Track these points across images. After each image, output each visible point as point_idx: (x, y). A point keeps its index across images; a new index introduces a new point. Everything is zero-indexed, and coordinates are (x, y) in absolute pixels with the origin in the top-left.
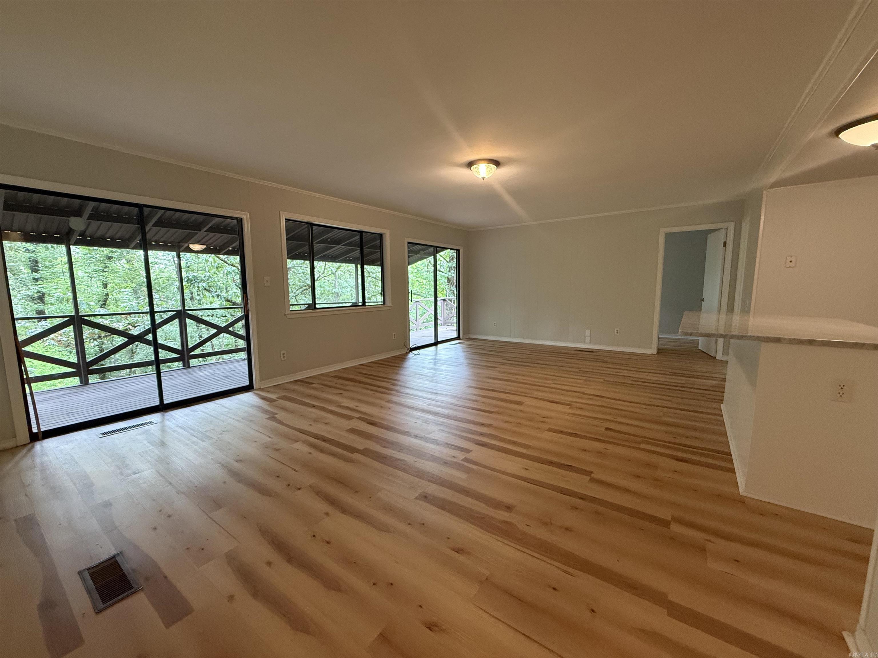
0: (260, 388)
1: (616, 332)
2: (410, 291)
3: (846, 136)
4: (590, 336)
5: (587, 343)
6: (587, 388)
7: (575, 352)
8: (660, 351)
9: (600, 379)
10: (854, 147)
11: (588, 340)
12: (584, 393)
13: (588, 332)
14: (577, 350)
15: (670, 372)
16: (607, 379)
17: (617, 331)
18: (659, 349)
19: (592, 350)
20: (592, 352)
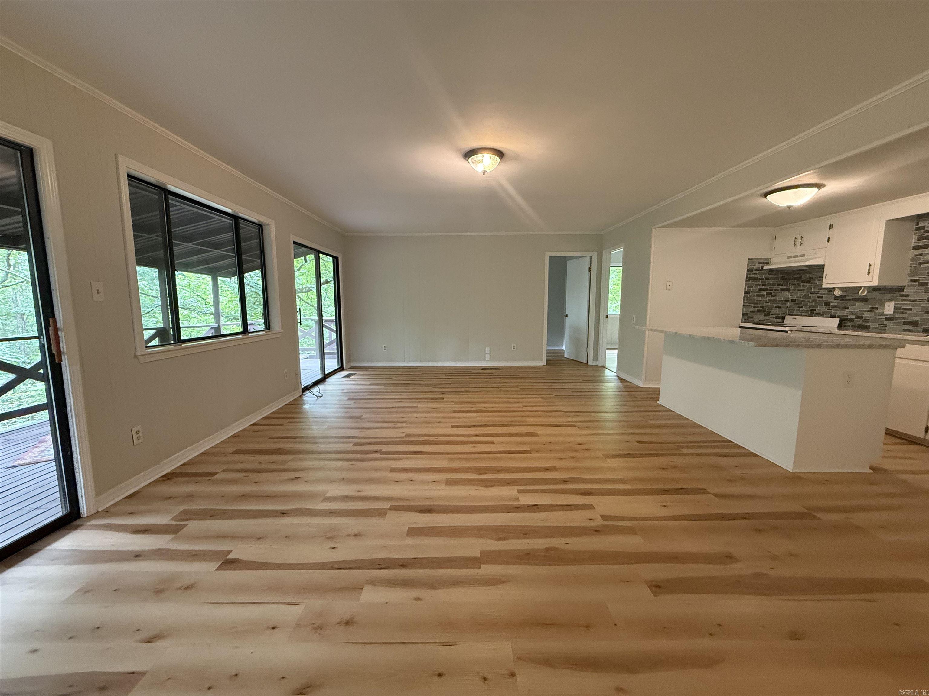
0: (98, 512)
2: (298, 310)
3: (771, 198)
4: (490, 353)
5: (487, 360)
7: (484, 371)
8: (549, 362)
10: (777, 207)
11: (487, 357)
13: (487, 350)
14: (483, 369)
17: (514, 346)
18: (547, 361)
19: (498, 367)
20: (498, 369)
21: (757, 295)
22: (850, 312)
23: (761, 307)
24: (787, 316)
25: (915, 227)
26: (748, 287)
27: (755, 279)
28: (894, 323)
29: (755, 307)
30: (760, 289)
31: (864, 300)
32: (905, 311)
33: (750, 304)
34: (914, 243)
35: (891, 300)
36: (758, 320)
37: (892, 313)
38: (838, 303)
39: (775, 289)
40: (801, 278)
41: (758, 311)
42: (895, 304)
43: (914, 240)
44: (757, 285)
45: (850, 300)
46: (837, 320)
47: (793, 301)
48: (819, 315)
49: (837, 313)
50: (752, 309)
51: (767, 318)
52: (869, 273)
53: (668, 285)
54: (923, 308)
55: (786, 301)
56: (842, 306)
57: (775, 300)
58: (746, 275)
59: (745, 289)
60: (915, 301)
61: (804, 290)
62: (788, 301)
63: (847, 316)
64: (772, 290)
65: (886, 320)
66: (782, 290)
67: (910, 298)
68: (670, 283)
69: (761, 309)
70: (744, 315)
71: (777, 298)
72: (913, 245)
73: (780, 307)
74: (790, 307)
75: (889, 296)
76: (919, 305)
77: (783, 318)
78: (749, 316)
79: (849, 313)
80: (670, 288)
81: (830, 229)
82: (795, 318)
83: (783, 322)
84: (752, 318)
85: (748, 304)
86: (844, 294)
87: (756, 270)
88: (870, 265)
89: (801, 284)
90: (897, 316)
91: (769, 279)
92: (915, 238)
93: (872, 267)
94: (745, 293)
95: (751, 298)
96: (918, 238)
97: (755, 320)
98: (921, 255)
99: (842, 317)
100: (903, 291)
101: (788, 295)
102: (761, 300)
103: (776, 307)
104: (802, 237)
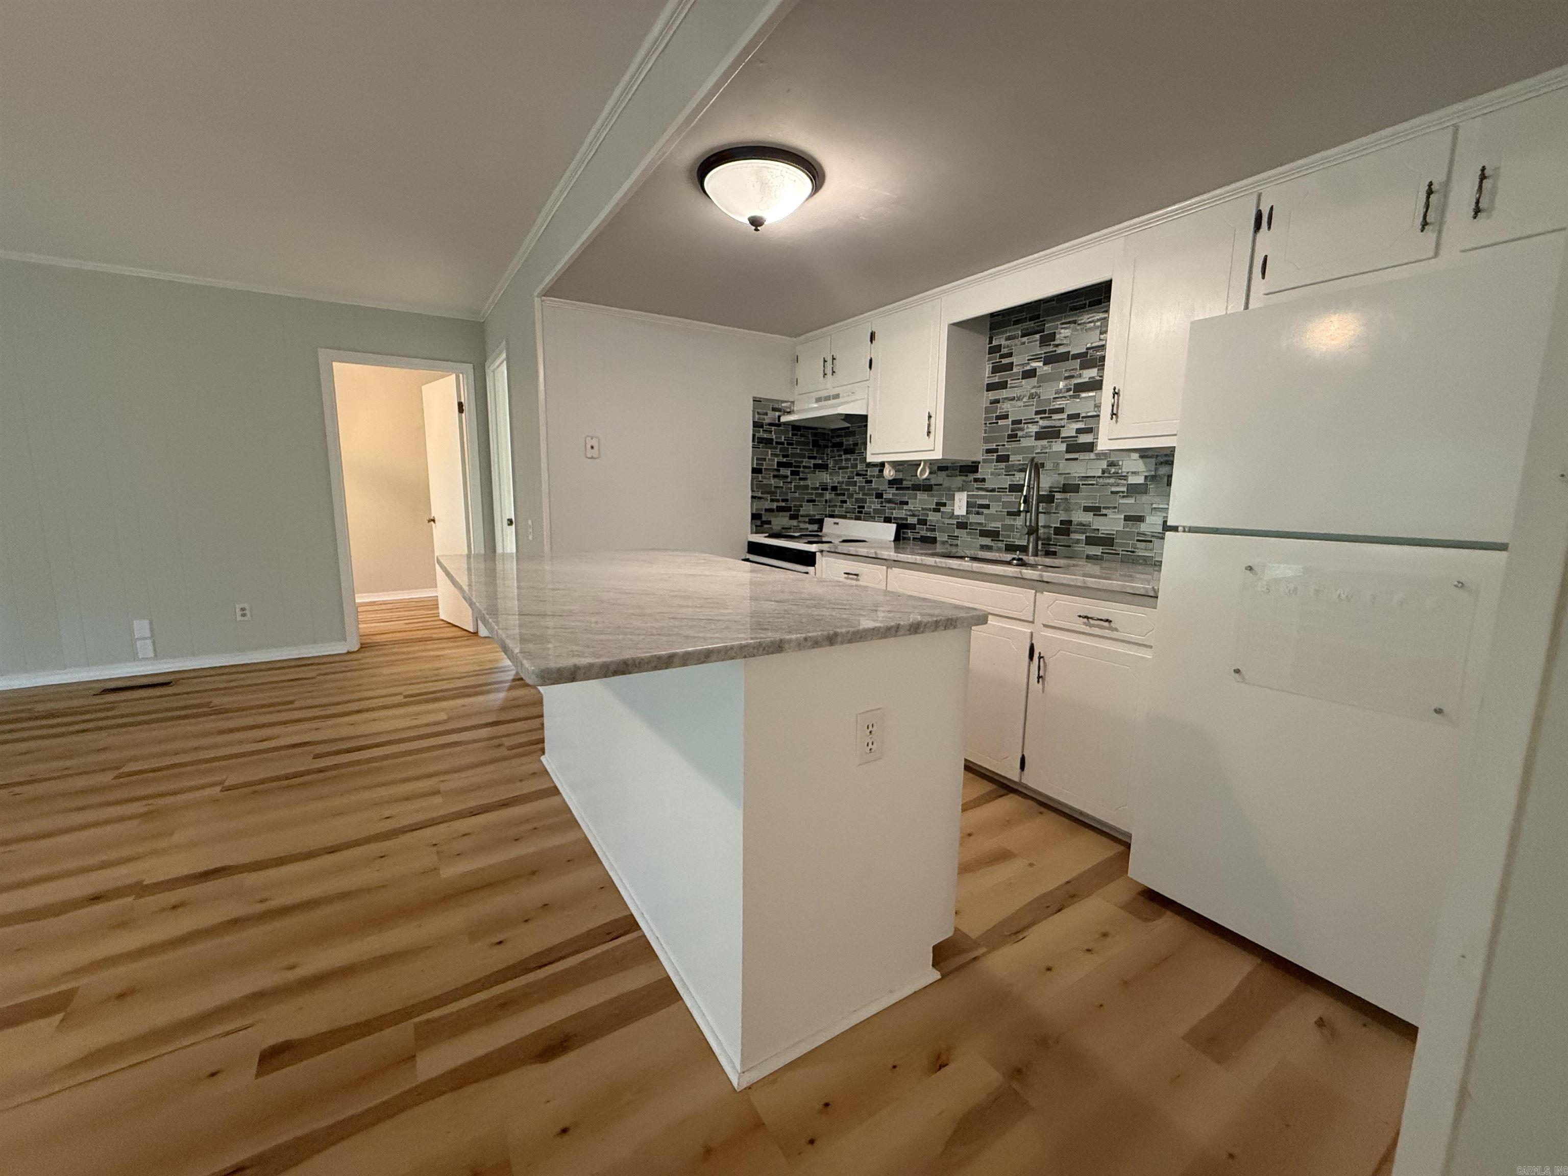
1: (239, 613)
4: (152, 636)
5: (145, 659)
6: (155, 852)
7: (98, 700)
9: (203, 787)
11: (145, 648)
12: (140, 889)
13: (141, 627)
15: (405, 697)
16: (232, 780)
17: (243, 609)
21: (775, 476)
22: (910, 510)
23: (783, 500)
24: (825, 519)
25: (988, 346)
26: (757, 459)
27: (768, 442)
28: (968, 534)
29: (772, 500)
30: (780, 464)
31: (927, 487)
32: (981, 510)
33: (764, 496)
34: (988, 377)
35: (961, 489)
36: (779, 528)
37: (964, 513)
38: (893, 494)
39: (804, 464)
40: (840, 445)
41: (780, 509)
42: (968, 495)
43: (987, 373)
44: (773, 455)
45: (907, 488)
46: (892, 527)
47: (834, 488)
48: (869, 517)
49: (892, 514)
50: (767, 505)
51: (794, 523)
52: (929, 433)
53: (589, 447)
54: (1005, 504)
55: (823, 489)
56: (898, 499)
57: (806, 487)
58: (751, 433)
59: (752, 464)
60: (993, 490)
61: (847, 468)
62: (826, 489)
63: (907, 519)
64: (799, 467)
65: (957, 528)
66: (816, 466)
67: (987, 485)
68: (594, 442)
69: (784, 504)
70: (755, 517)
71: (809, 482)
72: (987, 381)
73: (814, 501)
74: (830, 501)
75: (959, 480)
76: (998, 499)
77: (820, 522)
78: (764, 519)
79: (908, 513)
80: (594, 453)
81: (871, 341)
82: (837, 524)
83: (821, 531)
84: (769, 523)
85: (760, 495)
86: (900, 476)
87: (771, 424)
88: (930, 417)
89: (843, 457)
90: (973, 519)
91: (792, 444)
92: (988, 368)
93: (933, 419)
94: (753, 472)
95: (765, 482)
96: (993, 367)
97: (774, 528)
98: (997, 401)
99: (900, 522)
100: (977, 472)
101: (825, 477)
102: (782, 487)
103: (808, 501)
104: (834, 359)
